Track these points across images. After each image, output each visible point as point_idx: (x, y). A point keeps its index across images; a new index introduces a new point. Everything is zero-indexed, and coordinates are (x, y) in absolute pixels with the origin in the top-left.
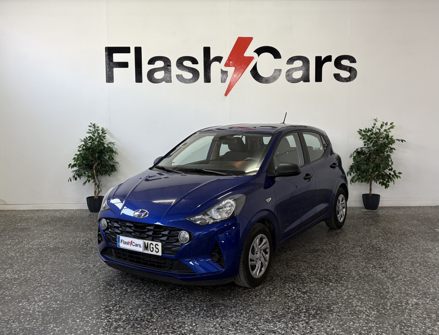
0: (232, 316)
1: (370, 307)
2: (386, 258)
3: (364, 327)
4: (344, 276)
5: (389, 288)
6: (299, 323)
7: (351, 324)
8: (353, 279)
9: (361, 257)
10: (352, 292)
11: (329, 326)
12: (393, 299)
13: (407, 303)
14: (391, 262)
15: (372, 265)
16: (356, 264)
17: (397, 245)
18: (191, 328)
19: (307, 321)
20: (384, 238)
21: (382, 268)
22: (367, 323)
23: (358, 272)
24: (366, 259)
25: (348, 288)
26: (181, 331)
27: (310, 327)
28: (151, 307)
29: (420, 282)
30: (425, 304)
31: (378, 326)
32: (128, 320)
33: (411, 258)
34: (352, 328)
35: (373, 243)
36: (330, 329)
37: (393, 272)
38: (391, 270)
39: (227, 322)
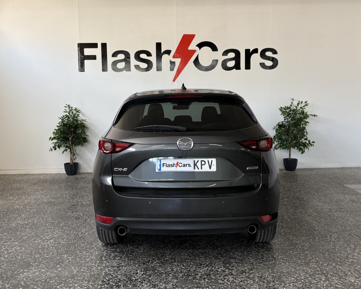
0: (200, 248)
1: (303, 241)
2: (309, 206)
3: (301, 254)
4: (280, 219)
5: (315, 227)
6: (252, 252)
7: (291, 252)
8: (286, 221)
9: (289, 206)
10: (287, 230)
11: (275, 254)
12: (319, 235)
13: (331, 237)
14: (313, 209)
15: (299, 211)
16: (286, 211)
17: (316, 197)
18: (171, 256)
19: (257, 250)
20: (305, 192)
21: (307, 213)
22: (303, 252)
23: (289, 216)
24: (293, 207)
25: (284, 228)
26: (164, 259)
27: (261, 254)
28: (136, 243)
29: (339, 223)
30: (344, 238)
31: (312, 253)
32: (122, 252)
33: (328, 206)
34: (292, 255)
35: (297, 196)
36: (276, 256)
37: (316, 216)
38: (315, 215)
39: (198, 252)
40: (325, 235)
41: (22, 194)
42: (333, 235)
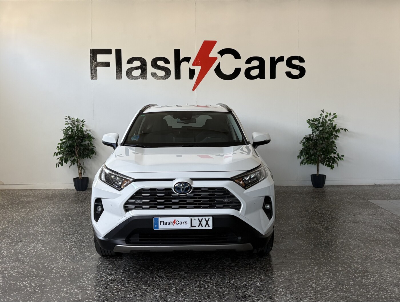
1: (309, 244)
2: (325, 218)
3: (303, 253)
4: (293, 228)
5: (324, 234)
9: (306, 218)
11: (280, 253)
12: (326, 240)
13: (336, 242)
14: (329, 220)
15: (314, 222)
16: (301, 222)
17: (335, 211)
20: (326, 207)
21: (321, 224)
23: (303, 226)
24: (310, 219)
29: (348, 231)
33: (344, 218)
37: (329, 226)
40: (331, 239)
41: (34, 207)
42: (339, 240)
